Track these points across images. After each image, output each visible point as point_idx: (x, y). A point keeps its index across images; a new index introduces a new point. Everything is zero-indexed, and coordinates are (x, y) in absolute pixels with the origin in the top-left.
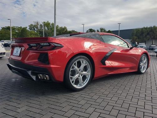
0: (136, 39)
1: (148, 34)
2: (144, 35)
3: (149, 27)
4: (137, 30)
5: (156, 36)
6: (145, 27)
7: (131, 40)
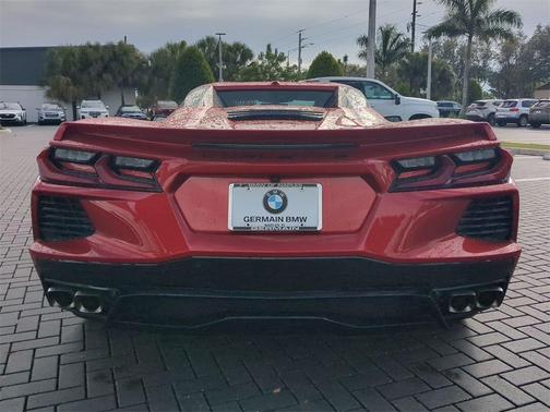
0: (68, 84)
1: (106, 68)
2: (93, 71)
3: (103, 44)
4: (67, 52)
5: (130, 79)
6: (93, 43)
7: (48, 88)
